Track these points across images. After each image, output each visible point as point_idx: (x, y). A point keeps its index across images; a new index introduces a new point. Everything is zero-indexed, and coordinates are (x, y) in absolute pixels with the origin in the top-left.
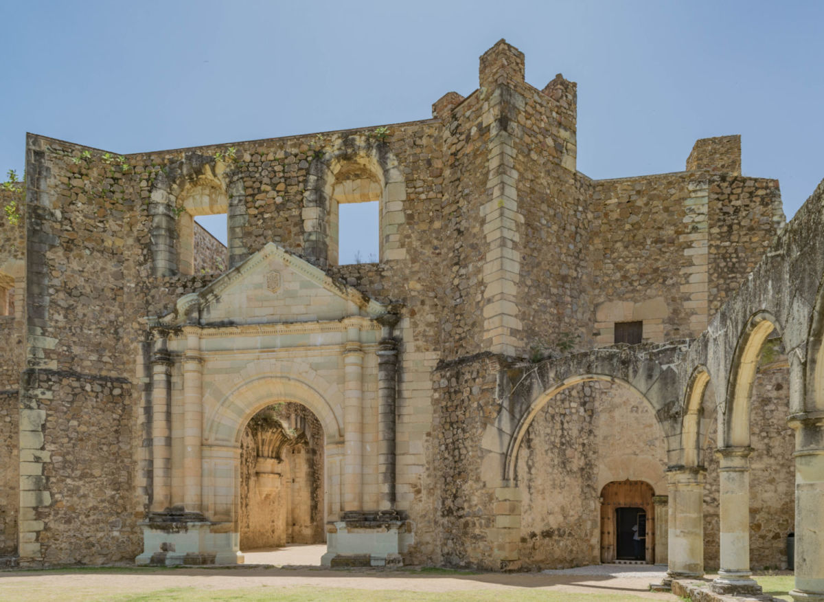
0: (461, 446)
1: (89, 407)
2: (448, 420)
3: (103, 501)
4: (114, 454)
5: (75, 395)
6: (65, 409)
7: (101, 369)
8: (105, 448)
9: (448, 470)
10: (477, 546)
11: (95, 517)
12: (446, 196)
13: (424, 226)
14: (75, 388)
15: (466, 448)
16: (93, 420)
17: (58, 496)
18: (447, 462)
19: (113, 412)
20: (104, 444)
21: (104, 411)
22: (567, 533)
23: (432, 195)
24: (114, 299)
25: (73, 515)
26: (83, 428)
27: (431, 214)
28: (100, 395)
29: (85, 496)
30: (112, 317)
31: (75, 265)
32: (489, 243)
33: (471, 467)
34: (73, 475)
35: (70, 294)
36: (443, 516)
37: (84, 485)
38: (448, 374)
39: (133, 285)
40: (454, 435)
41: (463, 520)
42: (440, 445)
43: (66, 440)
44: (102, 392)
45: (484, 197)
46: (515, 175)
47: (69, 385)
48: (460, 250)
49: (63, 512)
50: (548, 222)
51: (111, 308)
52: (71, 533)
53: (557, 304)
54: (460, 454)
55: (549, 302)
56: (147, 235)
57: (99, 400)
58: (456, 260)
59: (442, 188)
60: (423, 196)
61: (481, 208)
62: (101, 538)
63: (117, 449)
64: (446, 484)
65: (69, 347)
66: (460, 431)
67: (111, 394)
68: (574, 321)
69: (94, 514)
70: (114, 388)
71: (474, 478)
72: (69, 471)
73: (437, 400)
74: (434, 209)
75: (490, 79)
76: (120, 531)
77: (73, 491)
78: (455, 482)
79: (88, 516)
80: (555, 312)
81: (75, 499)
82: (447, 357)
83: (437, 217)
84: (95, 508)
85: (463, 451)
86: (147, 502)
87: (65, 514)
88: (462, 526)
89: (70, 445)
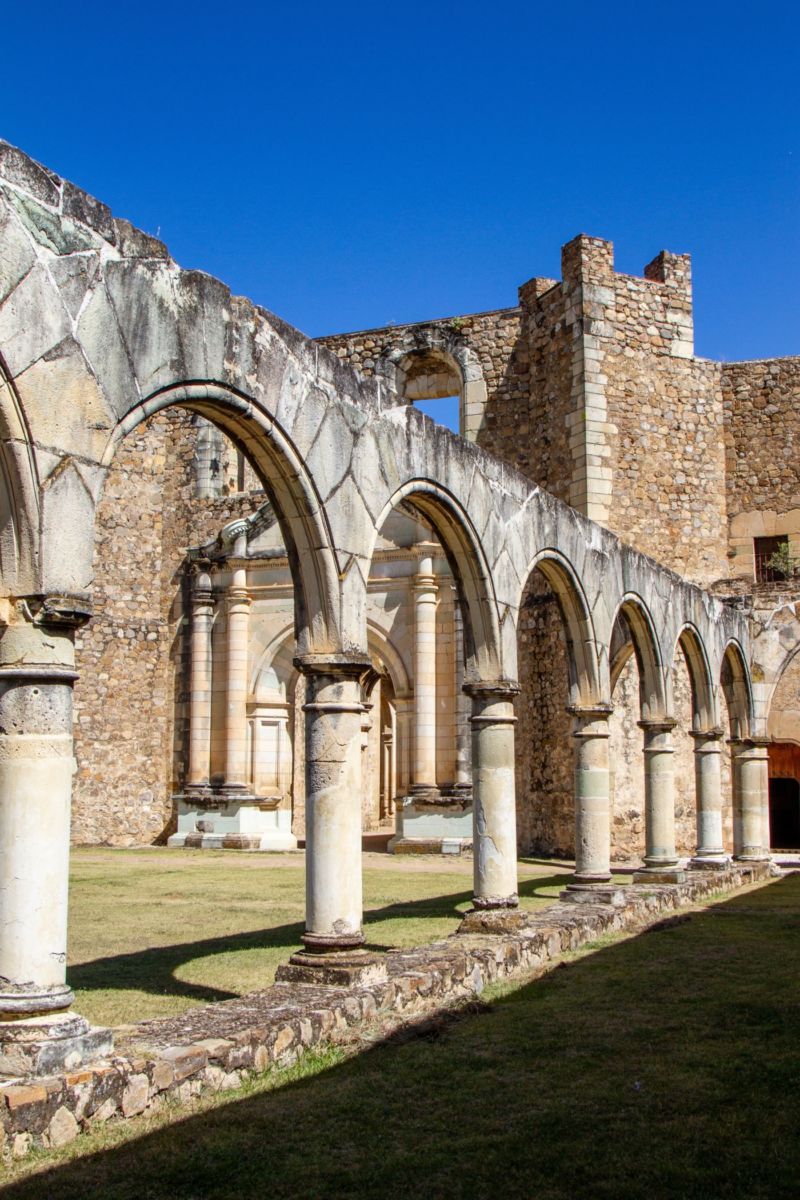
0: (549, 703)
1: (120, 656)
2: (536, 670)
3: (132, 769)
4: (146, 712)
5: (106, 643)
6: (95, 660)
7: (134, 611)
8: (137, 704)
9: (537, 733)
10: (566, 828)
11: (124, 788)
12: (533, 398)
13: (508, 432)
14: (107, 635)
15: (554, 705)
16: (125, 671)
17: (84, 763)
18: (536, 722)
19: (147, 662)
20: (135, 700)
21: (136, 661)
22: (685, 812)
23: (517, 394)
24: (152, 527)
25: (101, 786)
26: (114, 682)
27: (516, 417)
28: (134, 642)
29: (113, 763)
30: (149, 548)
31: (112, 493)
32: (574, 461)
33: (558, 730)
34: (101, 738)
35: (104, 526)
36: (532, 790)
37: (112, 750)
38: (536, 613)
39: (173, 509)
40: (542, 689)
41: (551, 796)
42: (529, 701)
43: (95, 696)
44: (136, 637)
45: (568, 405)
46: (603, 379)
47: (101, 632)
48: (548, 462)
49: (89, 781)
50: (652, 426)
51: (148, 537)
52: (97, 807)
53: (669, 523)
54: (548, 713)
55: (657, 522)
56: (191, 451)
57: (131, 647)
58: (543, 475)
59: (529, 386)
60: (507, 397)
61: (567, 416)
62: (130, 814)
63: (149, 706)
64: (535, 750)
65: (101, 586)
66: (548, 684)
67: (145, 639)
68: (696, 541)
69: (123, 785)
70: (149, 632)
71: (562, 743)
72: (97, 732)
73: (525, 643)
74: (520, 411)
75: (571, 274)
76: (152, 806)
77: (102, 756)
78: (544, 747)
79: (115, 787)
80: (667, 532)
81: (103, 766)
82: (536, 590)
83: (524, 421)
84: (123, 778)
85: (552, 710)
86: (182, 770)
87: (92, 784)
88: (550, 804)
89: (100, 702)
